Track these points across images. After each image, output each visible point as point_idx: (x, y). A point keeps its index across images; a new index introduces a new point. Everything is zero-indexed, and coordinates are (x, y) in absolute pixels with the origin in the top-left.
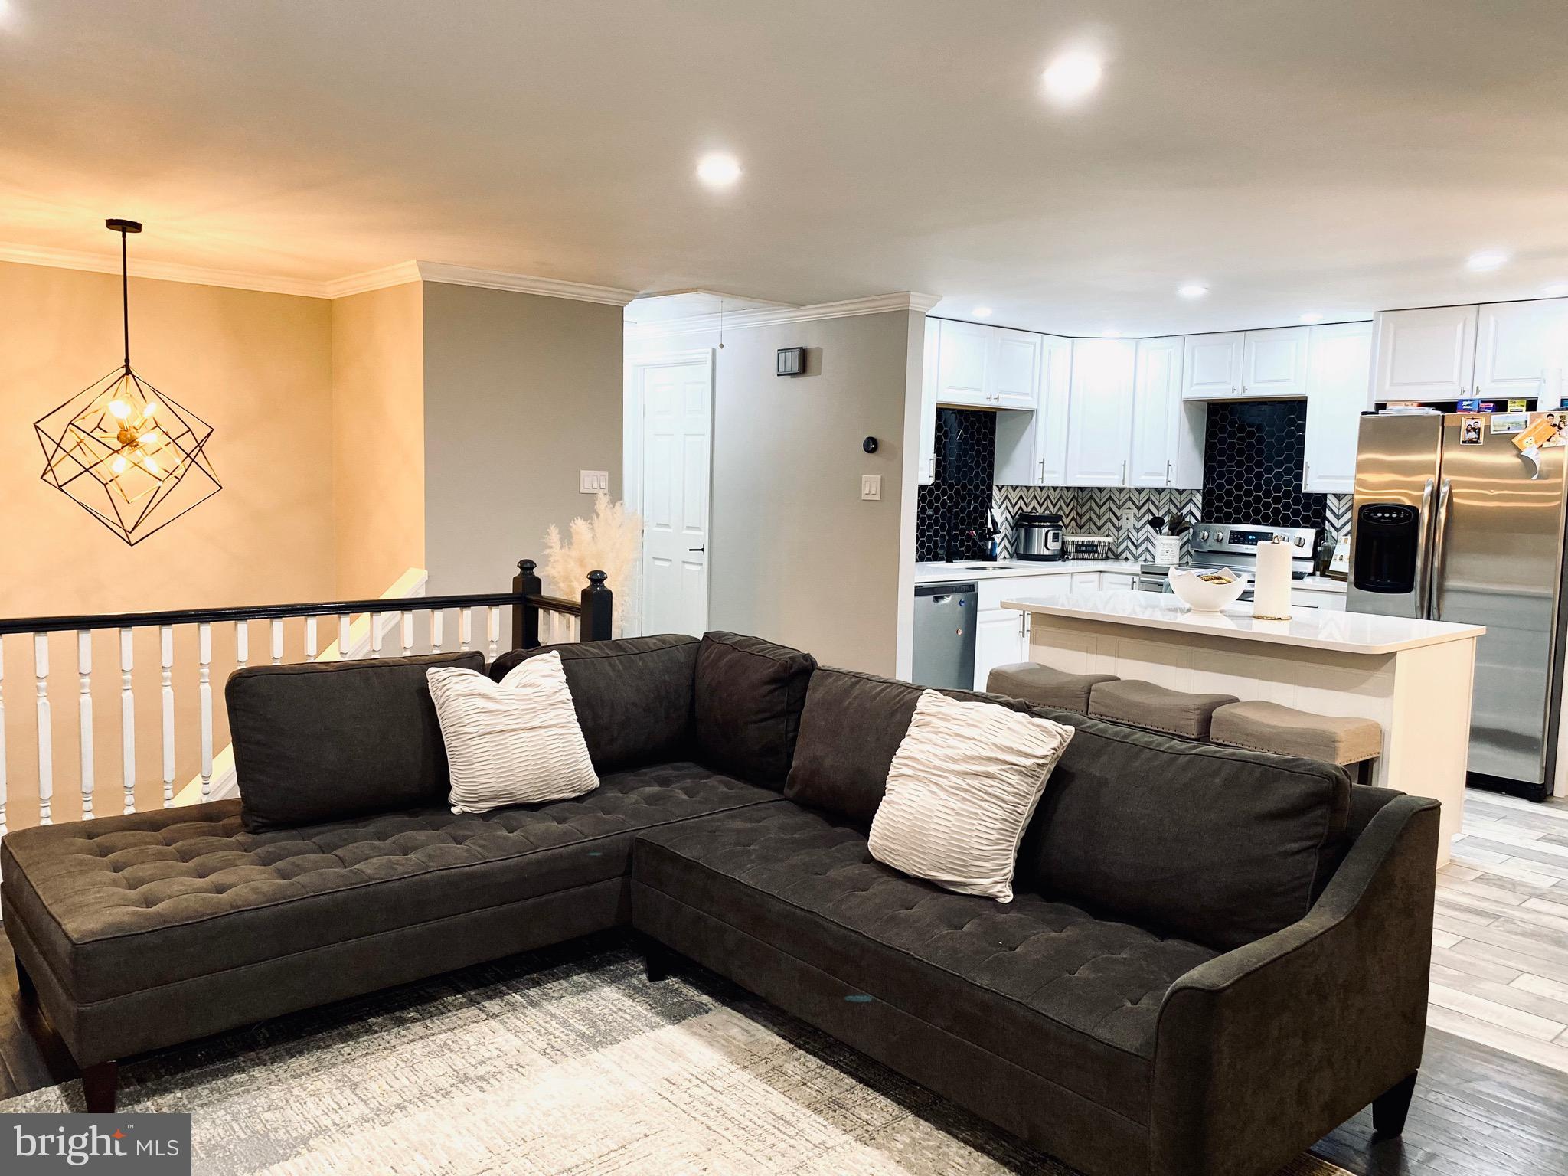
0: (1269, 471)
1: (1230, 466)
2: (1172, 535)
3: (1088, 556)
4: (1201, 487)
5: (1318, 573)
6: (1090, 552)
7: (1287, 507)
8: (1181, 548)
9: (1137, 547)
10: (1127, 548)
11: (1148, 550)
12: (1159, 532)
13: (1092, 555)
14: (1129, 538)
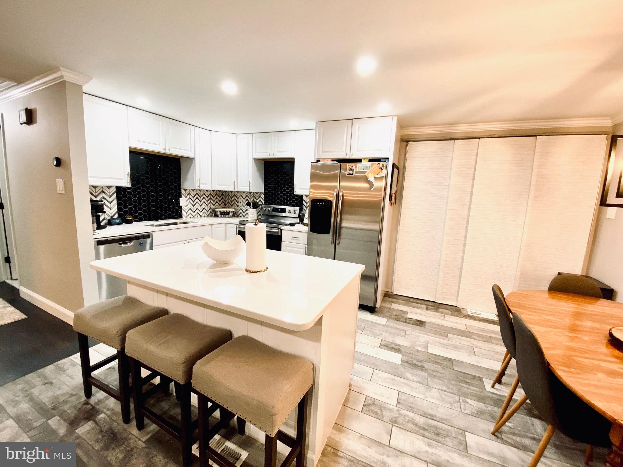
0: (284, 186)
1: (272, 185)
2: (254, 209)
4: (262, 190)
5: (300, 223)
7: (290, 199)
8: (257, 214)
9: (244, 212)
10: (241, 213)
11: (247, 214)
12: (250, 207)
13: (227, 216)
14: (241, 209)
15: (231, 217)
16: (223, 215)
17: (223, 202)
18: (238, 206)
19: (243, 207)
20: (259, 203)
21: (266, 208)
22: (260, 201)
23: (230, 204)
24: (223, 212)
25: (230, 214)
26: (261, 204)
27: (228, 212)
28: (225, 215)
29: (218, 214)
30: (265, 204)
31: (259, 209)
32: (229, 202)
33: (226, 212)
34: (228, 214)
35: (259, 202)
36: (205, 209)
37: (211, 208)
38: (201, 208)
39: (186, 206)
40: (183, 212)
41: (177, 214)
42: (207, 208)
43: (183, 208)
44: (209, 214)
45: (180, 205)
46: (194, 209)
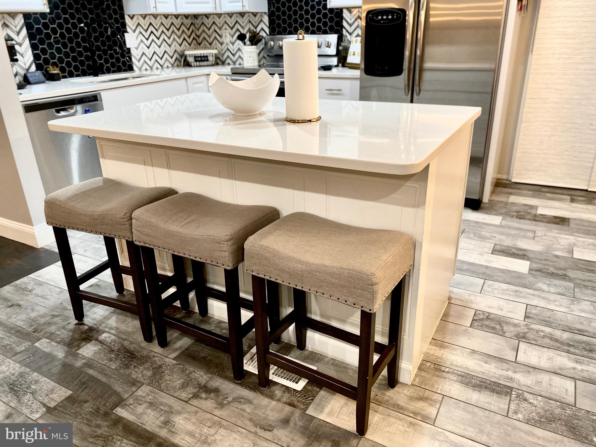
2: (252, 45)
3: (202, 63)
4: (267, 10)
5: (340, 65)
6: (204, 61)
7: (320, 20)
8: (259, 54)
9: (234, 55)
10: (228, 57)
11: (240, 57)
12: (245, 44)
13: (205, 63)
14: (228, 49)
15: (213, 65)
16: (199, 61)
17: (194, 38)
18: (222, 44)
19: (231, 45)
20: (261, 34)
21: (274, 42)
22: (262, 29)
23: (207, 41)
24: (198, 57)
25: (210, 58)
26: (265, 35)
27: (207, 57)
28: (202, 61)
29: (191, 60)
30: (270, 34)
31: (261, 45)
32: (204, 38)
33: (204, 56)
34: (207, 60)
35: (260, 31)
36: (168, 54)
37: (175, 51)
38: (160, 52)
39: (137, 49)
40: (133, 59)
41: (124, 63)
42: (170, 51)
43: (132, 51)
44: (174, 63)
45: (128, 46)
46: (149, 52)
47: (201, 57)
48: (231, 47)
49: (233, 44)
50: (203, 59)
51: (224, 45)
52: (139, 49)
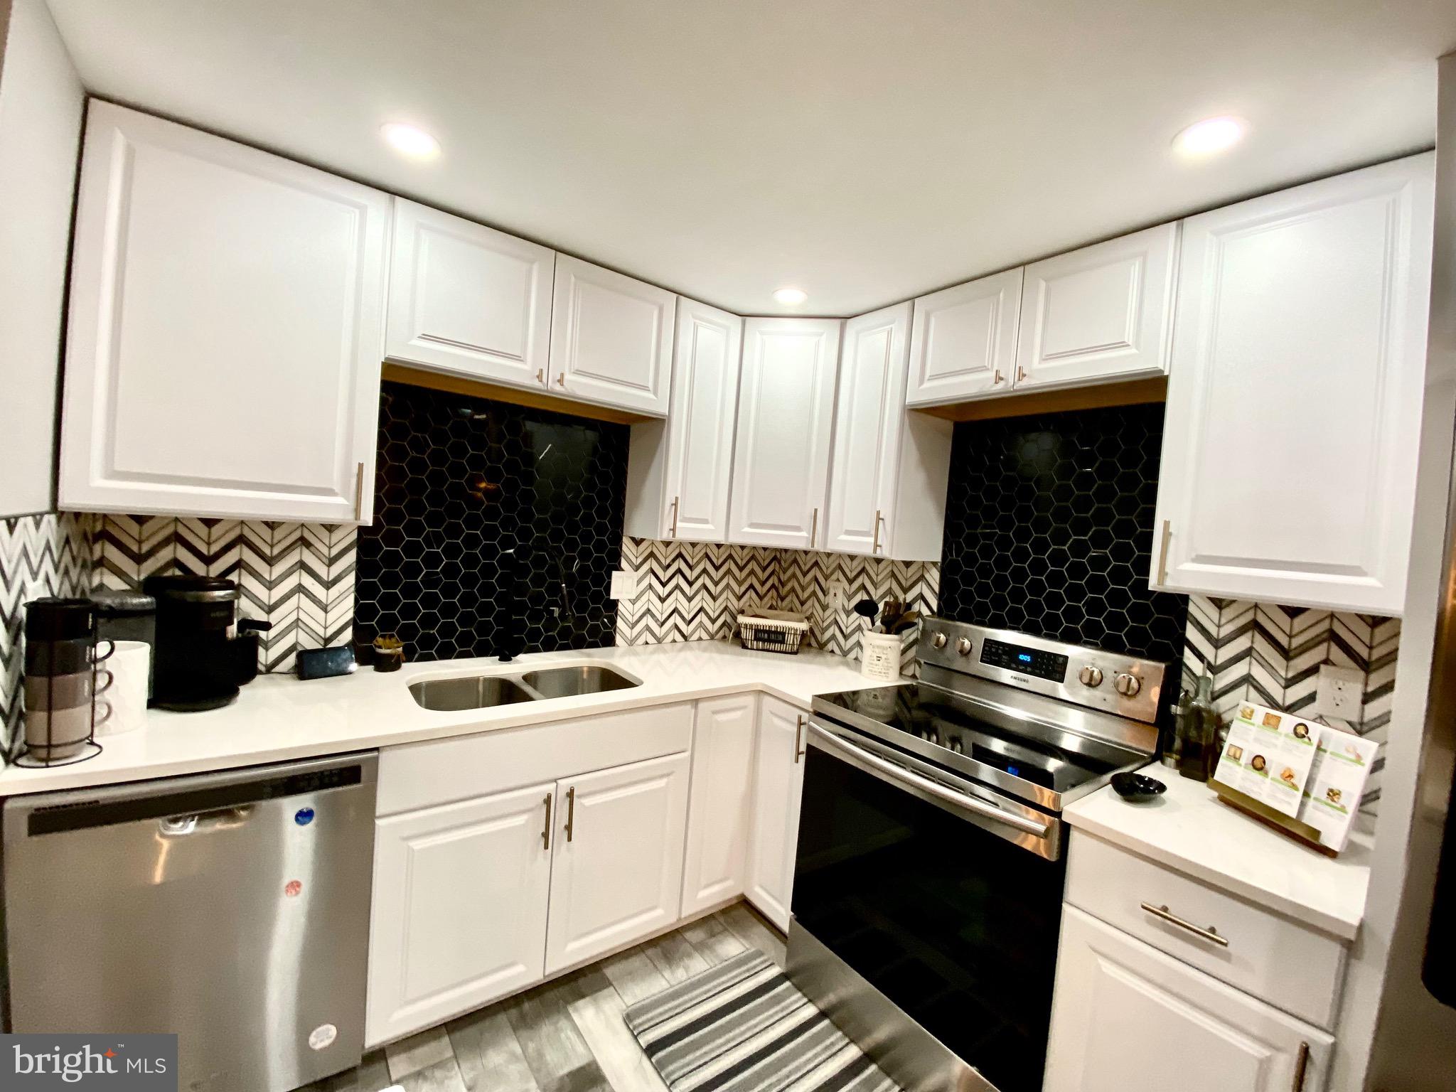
1: (985, 527)
2: (888, 632)
3: (772, 646)
4: (938, 558)
6: (775, 642)
8: (904, 652)
9: (846, 637)
10: (833, 637)
11: (859, 644)
12: (873, 624)
13: (778, 646)
14: (836, 622)
15: (791, 653)
16: (764, 641)
17: (773, 586)
18: (825, 608)
19: (844, 616)
20: (916, 608)
21: (947, 635)
22: (921, 597)
23: (798, 597)
24: (764, 632)
25: (790, 639)
26: (926, 611)
27: (783, 634)
28: (769, 641)
29: (747, 635)
30: (940, 613)
31: (911, 635)
32: (793, 590)
33: (776, 632)
34: (782, 642)
35: (915, 600)
36: (707, 614)
37: (726, 608)
38: (688, 609)
39: (634, 602)
40: (620, 623)
41: (594, 631)
42: (713, 608)
43: (620, 607)
44: (717, 632)
45: (613, 597)
46: (661, 610)
47: (769, 632)
48: (842, 618)
49: (848, 613)
50: (773, 637)
51: (828, 612)
52: (639, 604)
